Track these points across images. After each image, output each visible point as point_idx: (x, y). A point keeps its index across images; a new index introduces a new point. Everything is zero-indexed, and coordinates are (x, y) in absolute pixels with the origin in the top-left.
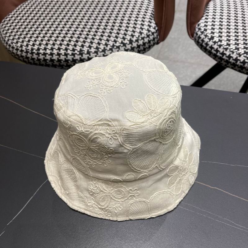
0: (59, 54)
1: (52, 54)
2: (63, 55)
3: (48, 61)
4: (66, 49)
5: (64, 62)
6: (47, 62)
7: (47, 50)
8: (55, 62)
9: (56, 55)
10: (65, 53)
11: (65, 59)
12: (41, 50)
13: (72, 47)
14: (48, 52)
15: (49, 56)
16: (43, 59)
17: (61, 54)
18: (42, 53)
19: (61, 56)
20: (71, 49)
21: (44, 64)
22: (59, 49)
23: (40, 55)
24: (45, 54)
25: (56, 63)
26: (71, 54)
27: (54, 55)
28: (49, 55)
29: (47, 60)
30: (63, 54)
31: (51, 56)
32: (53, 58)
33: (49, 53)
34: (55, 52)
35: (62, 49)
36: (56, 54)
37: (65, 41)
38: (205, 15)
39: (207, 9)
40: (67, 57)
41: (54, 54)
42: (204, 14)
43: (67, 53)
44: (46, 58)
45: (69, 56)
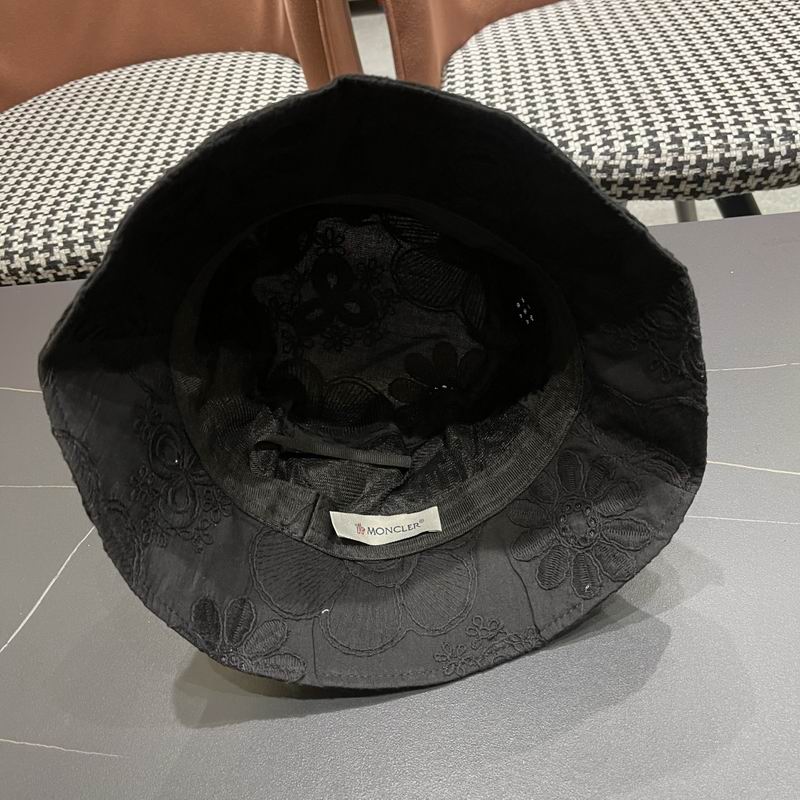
0: (68, 245)
1: (48, 248)
2: (81, 245)
3: (40, 270)
4: (88, 227)
5: (86, 261)
6: (38, 274)
7: (34, 239)
8: (61, 266)
9: (61, 248)
10: (85, 237)
11: (89, 252)
12: (15, 244)
13: (103, 219)
14: (37, 243)
15: (42, 255)
16: (24, 268)
17: (76, 241)
18: (21, 252)
19: (76, 247)
20: (102, 225)
21: (32, 280)
22: (67, 231)
23: (16, 256)
24: (28, 252)
25: (64, 270)
26: (102, 237)
27: (56, 250)
28: (40, 252)
29: (39, 266)
30: (81, 241)
31: (48, 254)
32: (52, 259)
33: (41, 248)
34: (57, 239)
35: (75, 228)
36: (61, 245)
37: (80, 209)
38: (446, 84)
39: (449, 69)
40: (93, 247)
41: (56, 245)
42: (443, 82)
43: (90, 236)
44: (32, 263)
45: (97, 243)
